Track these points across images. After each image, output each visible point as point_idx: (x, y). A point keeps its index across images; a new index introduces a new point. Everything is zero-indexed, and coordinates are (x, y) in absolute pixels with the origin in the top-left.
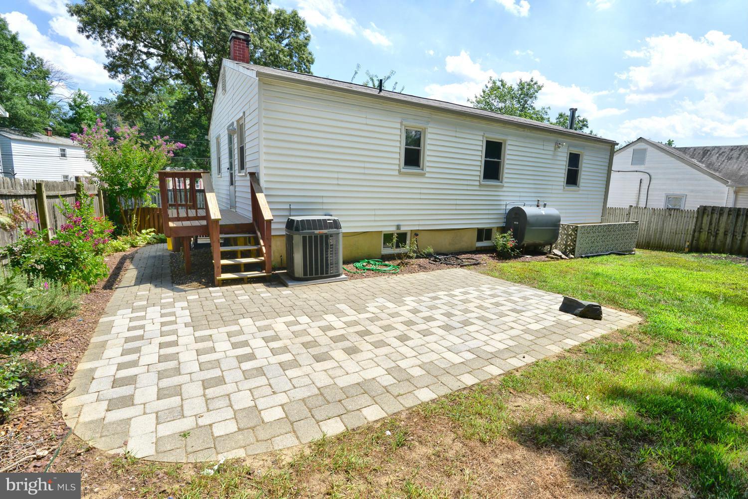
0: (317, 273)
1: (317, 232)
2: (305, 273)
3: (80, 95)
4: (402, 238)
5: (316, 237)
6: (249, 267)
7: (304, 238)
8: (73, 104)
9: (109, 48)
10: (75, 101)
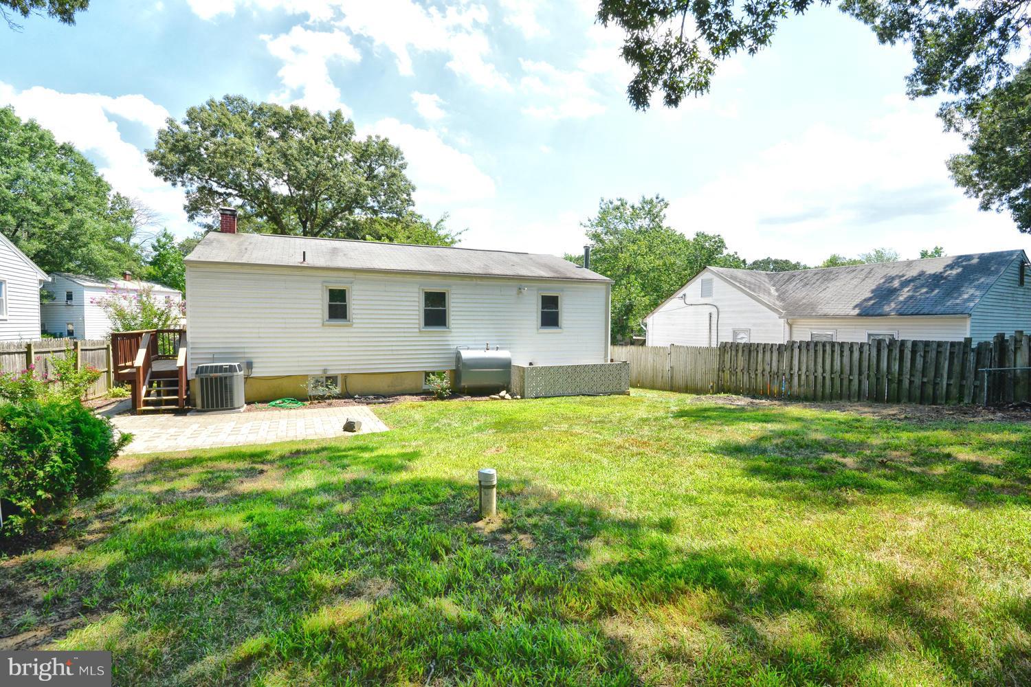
0: (213, 406)
1: (212, 375)
2: (203, 407)
3: (165, 234)
4: (333, 379)
5: (211, 379)
6: (168, 402)
7: (202, 380)
8: (156, 244)
9: (189, 188)
10: (158, 241)
